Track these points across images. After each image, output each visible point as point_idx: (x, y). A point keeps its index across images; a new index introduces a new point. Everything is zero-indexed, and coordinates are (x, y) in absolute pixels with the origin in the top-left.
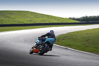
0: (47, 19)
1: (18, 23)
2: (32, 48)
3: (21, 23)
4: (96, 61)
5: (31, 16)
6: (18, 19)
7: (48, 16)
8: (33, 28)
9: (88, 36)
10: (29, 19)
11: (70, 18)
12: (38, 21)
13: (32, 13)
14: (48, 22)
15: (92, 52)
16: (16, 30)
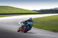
0: (20, 11)
1: (3, 13)
2: (19, 28)
3: (4, 13)
4: (48, 35)
5: (10, 9)
6: (3, 11)
7: (20, 9)
8: (12, 16)
9: (44, 20)
10: (9, 11)
11: (34, 10)
12: (14, 12)
13: (11, 7)
14: (20, 12)
15: (46, 30)
16: (2, 17)
